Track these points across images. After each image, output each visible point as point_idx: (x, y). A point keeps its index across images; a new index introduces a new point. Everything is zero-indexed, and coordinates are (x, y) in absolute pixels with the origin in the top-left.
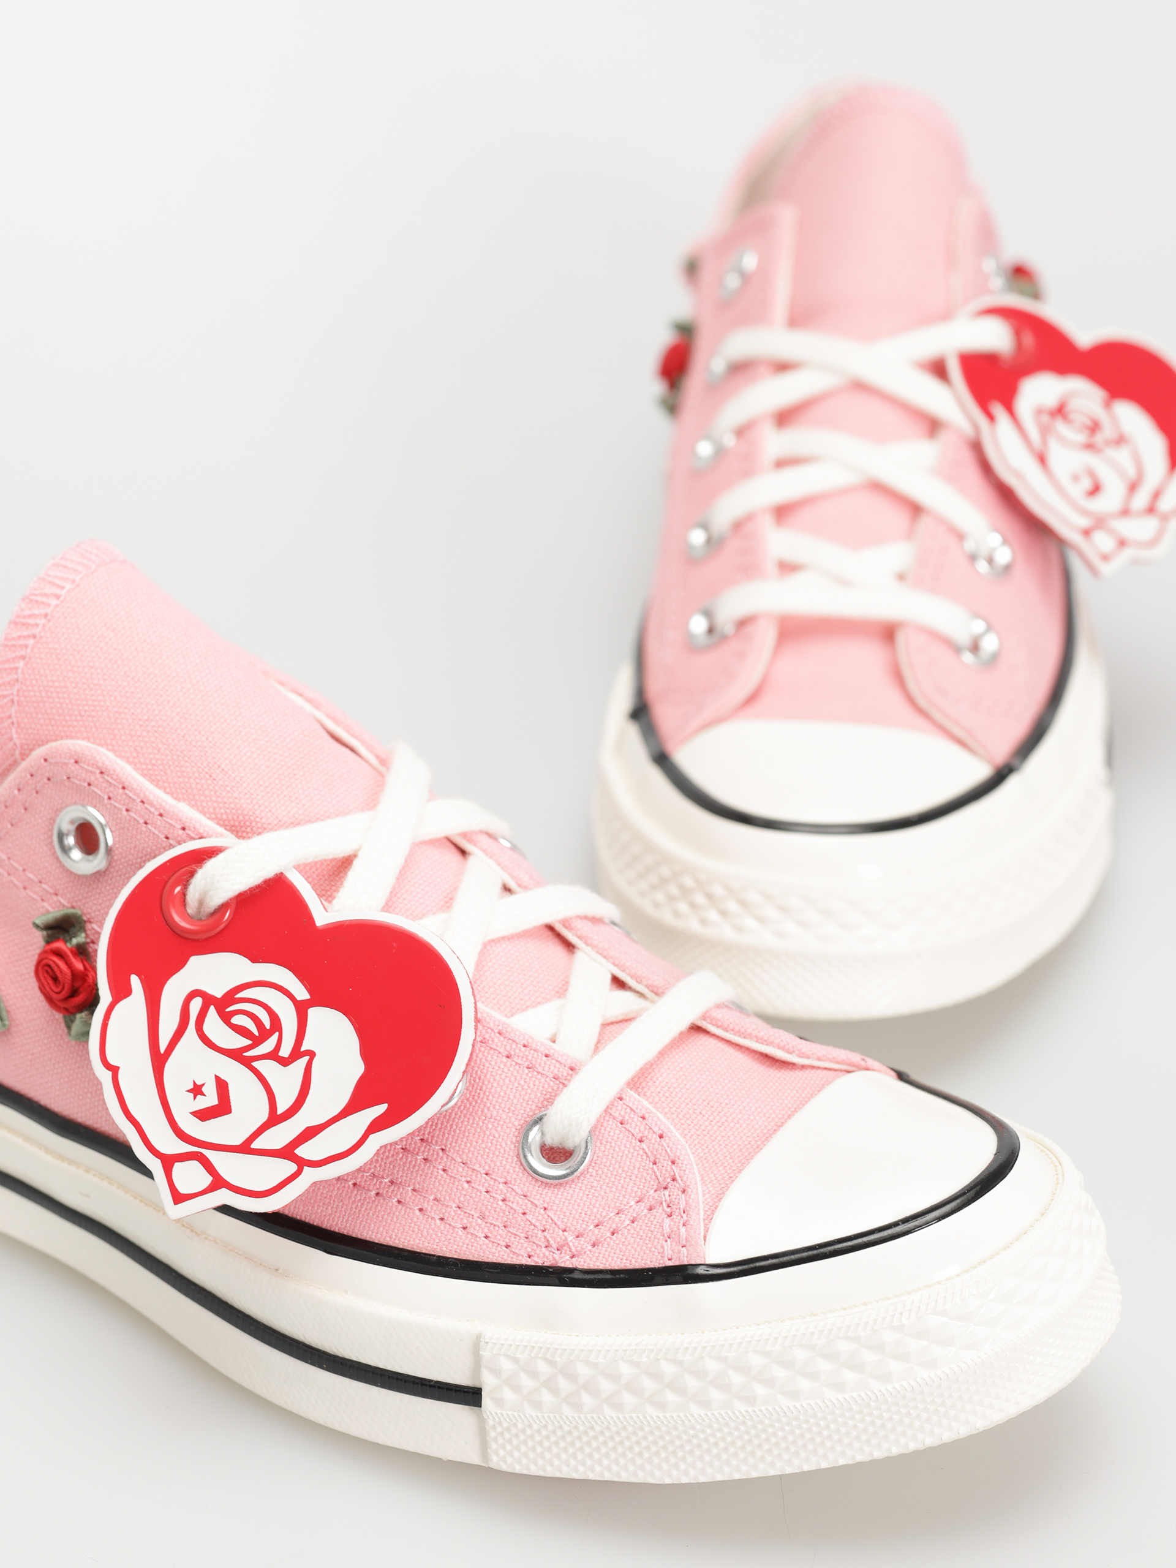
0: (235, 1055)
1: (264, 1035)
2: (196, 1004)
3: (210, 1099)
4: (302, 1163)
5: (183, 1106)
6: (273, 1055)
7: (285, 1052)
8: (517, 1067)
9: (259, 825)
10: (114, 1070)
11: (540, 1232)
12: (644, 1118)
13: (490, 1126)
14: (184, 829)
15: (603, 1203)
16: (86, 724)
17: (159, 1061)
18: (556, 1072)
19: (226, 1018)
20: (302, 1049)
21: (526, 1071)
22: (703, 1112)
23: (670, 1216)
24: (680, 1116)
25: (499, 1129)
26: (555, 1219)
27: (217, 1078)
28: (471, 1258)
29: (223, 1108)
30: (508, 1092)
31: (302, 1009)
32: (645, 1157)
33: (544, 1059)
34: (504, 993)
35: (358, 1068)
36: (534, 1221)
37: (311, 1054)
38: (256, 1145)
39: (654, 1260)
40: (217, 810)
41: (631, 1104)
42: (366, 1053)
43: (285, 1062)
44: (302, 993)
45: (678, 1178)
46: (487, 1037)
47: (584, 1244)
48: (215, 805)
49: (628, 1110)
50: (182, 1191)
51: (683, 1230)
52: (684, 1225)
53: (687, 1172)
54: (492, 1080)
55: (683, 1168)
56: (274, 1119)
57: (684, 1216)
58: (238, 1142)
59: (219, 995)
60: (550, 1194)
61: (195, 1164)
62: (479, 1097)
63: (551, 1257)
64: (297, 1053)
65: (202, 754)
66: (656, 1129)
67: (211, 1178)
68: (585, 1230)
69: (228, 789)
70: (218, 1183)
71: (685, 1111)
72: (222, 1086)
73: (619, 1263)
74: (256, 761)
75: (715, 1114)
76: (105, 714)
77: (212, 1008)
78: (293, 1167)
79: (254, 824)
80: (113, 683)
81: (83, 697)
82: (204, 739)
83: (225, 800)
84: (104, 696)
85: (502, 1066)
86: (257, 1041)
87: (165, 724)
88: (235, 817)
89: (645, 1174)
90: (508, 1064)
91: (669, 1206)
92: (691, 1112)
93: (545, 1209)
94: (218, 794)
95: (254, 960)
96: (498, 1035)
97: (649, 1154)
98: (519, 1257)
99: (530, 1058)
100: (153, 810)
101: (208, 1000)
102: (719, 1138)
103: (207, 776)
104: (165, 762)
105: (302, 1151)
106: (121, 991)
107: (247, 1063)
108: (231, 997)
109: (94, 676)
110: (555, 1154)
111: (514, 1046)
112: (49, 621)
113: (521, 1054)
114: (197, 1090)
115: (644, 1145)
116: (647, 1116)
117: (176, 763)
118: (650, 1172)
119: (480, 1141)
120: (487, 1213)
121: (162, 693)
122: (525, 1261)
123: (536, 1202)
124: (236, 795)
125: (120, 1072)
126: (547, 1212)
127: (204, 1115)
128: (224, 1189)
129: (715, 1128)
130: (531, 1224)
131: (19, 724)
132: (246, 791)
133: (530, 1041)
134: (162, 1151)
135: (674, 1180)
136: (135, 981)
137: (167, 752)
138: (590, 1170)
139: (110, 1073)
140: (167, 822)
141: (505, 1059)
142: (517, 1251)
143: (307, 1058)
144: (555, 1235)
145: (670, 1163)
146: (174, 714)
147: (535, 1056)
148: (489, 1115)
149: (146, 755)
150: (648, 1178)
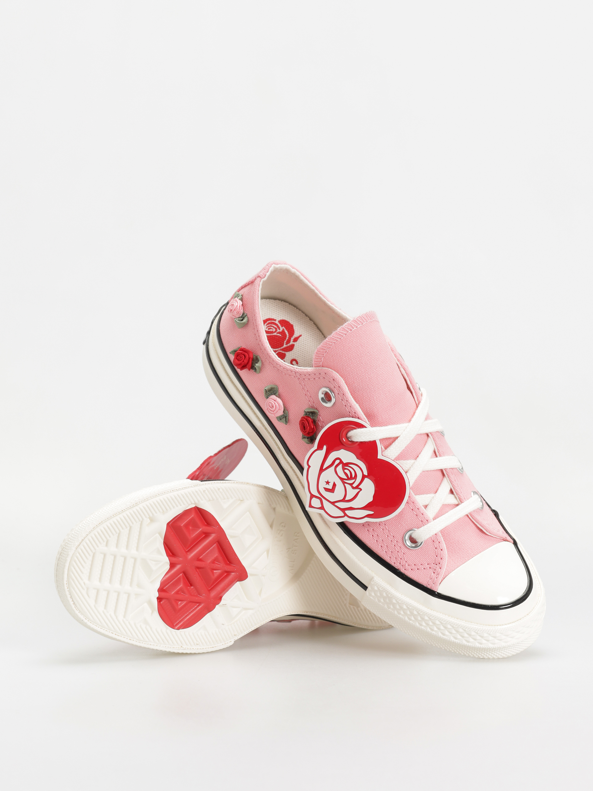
0: (342, 479)
1: (351, 478)
2: (337, 462)
3: (330, 487)
4: (346, 515)
5: (322, 485)
6: (351, 485)
7: (354, 485)
8: (413, 514)
9: (376, 418)
10: (309, 467)
11: (400, 559)
12: (439, 542)
13: (399, 525)
14: (355, 413)
15: (419, 560)
16: (343, 368)
17: (322, 470)
18: (423, 520)
19: (344, 469)
20: (359, 487)
21: (415, 516)
22: (456, 543)
23: (434, 573)
24: (450, 542)
25: (401, 527)
26: (405, 558)
27: (334, 483)
28: (379, 555)
29: (332, 490)
30: (408, 519)
31: (364, 477)
32: (435, 553)
33: (421, 515)
34: (419, 488)
35: (371, 499)
36: (399, 555)
37: (361, 490)
38: (336, 504)
39: (425, 583)
40: (367, 409)
41: (438, 538)
42: (374, 496)
43: (353, 488)
44: (366, 473)
45: (440, 564)
46: (409, 502)
47: (409, 568)
48: (367, 407)
49: (436, 539)
50: (312, 505)
51: (436, 579)
52: (436, 578)
53: (443, 564)
54: (405, 514)
55: (443, 562)
56: (344, 500)
57: (438, 575)
58: (332, 501)
59: (344, 463)
60: (407, 550)
61: (318, 500)
62: (400, 517)
63: (399, 567)
64: (357, 487)
65: (370, 392)
66: (441, 548)
67: (321, 506)
68: (411, 564)
69: (373, 405)
70: (322, 508)
71: (451, 541)
72: (334, 485)
73: (416, 578)
74: (383, 400)
75: (459, 545)
76: (349, 368)
77: (341, 465)
78: (343, 515)
79: (375, 417)
80: (355, 361)
81: (346, 361)
82: (372, 388)
83: (371, 407)
84: (351, 363)
85: (410, 512)
86: (348, 479)
87: (364, 379)
88: (371, 413)
89: (433, 558)
90: (411, 512)
91: (435, 570)
92: (453, 542)
93: (404, 553)
94: (370, 405)
95: (358, 458)
96: (412, 503)
97: (436, 553)
98: (392, 562)
99: (418, 513)
100: (349, 404)
101: (341, 462)
102: (457, 552)
103: (369, 399)
104: (359, 389)
105: (347, 512)
106: (320, 447)
107: (344, 483)
108: (347, 464)
109: (351, 357)
110: (413, 541)
111: (415, 508)
112: (346, 336)
113: (416, 511)
114: (328, 483)
115: (436, 550)
116: (440, 542)
117: (362, 391)
118: (434, 558)
119: (395, 528)
120: (389, 546)
121: (367, 370)
122: (393, 564)
123: (402, 551)
124: (374, 407)
125: (310, 468)
126: (404, 555)
127: (327, 490)
128: (323, 510)
129: (457, 549)
130: (398, 556)
131: (325, 357)
132: (377, 408)
133: (420, 508)
134: (312, 493)
135: (439, 564)
136: (325, 447)
137: (361, 387)
138: (420, 550)
139: (308, 467)
140: (351, 409)
141: (411, 510)
142: (392, 561)
143: (359, 490)
144: (403, 562)
145: (440, 559)
146: (368, 377)
147: (419, 513)
148: (400, 523)
149: (355, 384)
150: (433, 559)
